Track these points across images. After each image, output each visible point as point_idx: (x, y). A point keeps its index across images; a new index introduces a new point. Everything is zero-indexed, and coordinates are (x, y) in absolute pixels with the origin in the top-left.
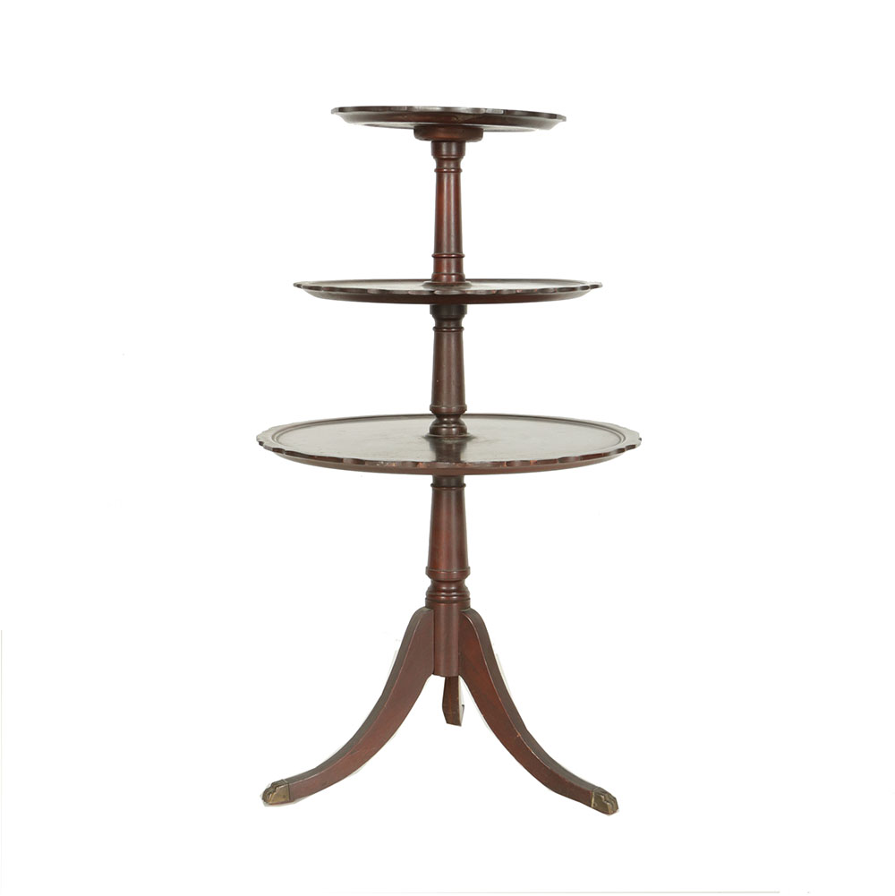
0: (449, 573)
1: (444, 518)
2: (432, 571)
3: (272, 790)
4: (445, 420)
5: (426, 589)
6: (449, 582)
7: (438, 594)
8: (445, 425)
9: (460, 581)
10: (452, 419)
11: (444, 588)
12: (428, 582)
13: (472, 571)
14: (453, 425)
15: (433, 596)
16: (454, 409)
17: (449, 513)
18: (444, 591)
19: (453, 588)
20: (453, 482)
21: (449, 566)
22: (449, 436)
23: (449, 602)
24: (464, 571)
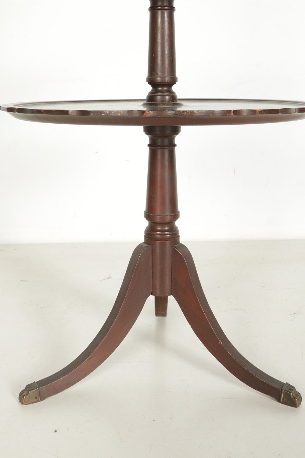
0: (163, 217)
1: (159, 171)
2: (149, 214)
3: (26, 393)
4: (160, 89)
5: (145, 229)
6: (163, 224)
7: (155, 233)
8: (159, 94)
9: (172, 222)
10: (165, 89)
11: (159, 228)
12: (146, 223)
13: (181, 214)
14: (166, 94)
15: (150, 234)
16: (167, 79)
17: (163, 167)
18: (159, 231)
19: (167, 228)
20: (166, 141)
21: (163, 211)
22: (163, 102)
23: (163, 239)
24: (175, 215)
